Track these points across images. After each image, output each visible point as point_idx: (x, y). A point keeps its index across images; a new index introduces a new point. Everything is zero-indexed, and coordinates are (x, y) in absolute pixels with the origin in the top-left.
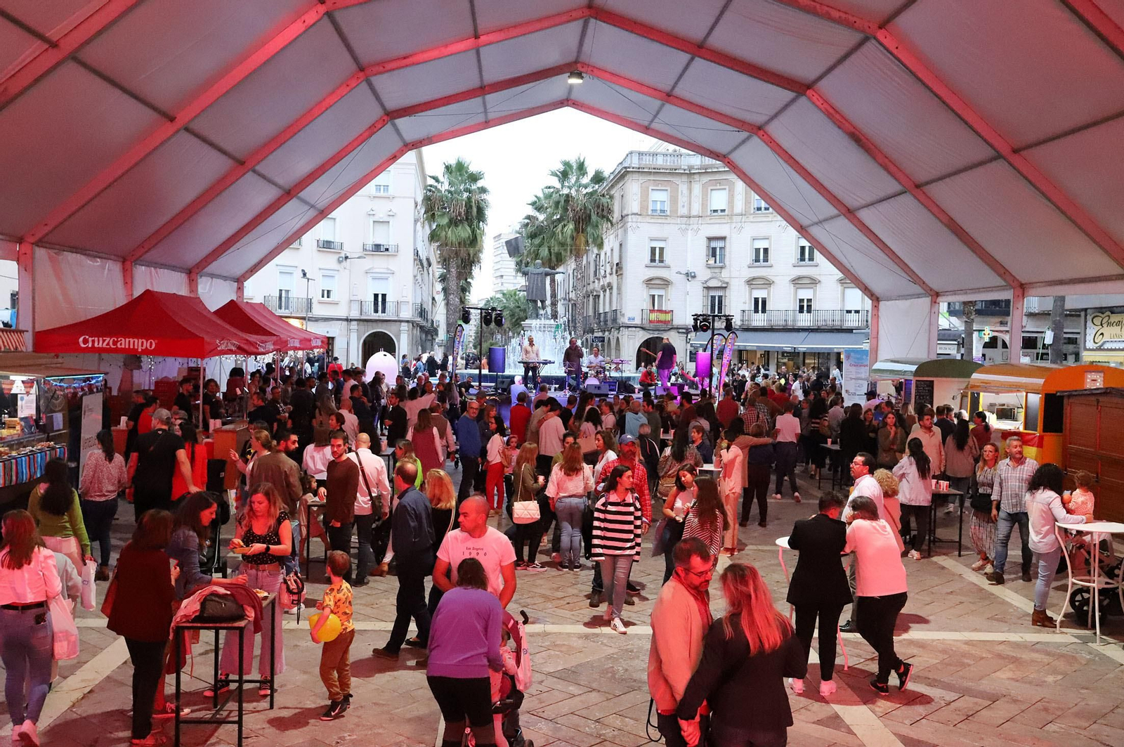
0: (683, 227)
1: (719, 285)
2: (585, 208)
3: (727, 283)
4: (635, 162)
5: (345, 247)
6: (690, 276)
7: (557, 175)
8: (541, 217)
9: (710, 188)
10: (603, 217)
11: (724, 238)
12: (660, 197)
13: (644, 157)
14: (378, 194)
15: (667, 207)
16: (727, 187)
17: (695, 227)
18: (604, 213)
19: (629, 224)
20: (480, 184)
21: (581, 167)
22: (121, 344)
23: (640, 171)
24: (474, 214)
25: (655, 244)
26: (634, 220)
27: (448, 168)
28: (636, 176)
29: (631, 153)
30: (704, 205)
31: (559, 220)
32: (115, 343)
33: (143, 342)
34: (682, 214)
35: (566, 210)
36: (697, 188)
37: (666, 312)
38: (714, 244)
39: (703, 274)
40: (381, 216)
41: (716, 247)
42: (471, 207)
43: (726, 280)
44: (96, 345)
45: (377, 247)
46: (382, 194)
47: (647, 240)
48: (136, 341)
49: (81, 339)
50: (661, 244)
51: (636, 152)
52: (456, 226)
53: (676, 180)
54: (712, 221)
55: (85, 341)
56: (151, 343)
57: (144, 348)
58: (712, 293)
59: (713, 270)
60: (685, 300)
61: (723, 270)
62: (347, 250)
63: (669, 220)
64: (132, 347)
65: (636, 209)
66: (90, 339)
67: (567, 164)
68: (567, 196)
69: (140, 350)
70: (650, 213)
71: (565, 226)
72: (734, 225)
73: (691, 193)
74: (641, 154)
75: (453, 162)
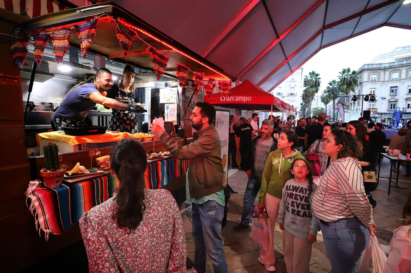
0: (382, 84)
1: (395, 100)
2: (350, 81)
3: (397, 100)
4: (366, 67)
5: (283, 94)
6: (384, 98)
7: (341, 73)
8: (331, 87)
9: (392, 73)
10: (355, 83)
11: (397, 87)
12: (374, 76)
13: (369, 66)
14: (292, 81)
15: (376, 79)
16: (399, 72)
17: (386, 84)
18: (355, 82)
19: (364, 85)
20: (318, 77)
21: (349, 70)
22: (237, 99)
23: (368, 70)
24: (316, 85)
25: (372, 90)
26: (365, 83)
27: (310, 73)
28: (366, 71)
29: (365, 65)
30: (390, 78)
31: (342, 85)
32: (234, 99)
33: (246, 98)
34: (382, 81)
35: (344, 82)
36: (387, 73)
37: (375, 109)
38: (392, 89)
39: (388, 97)
40: (292, 86)
41: (393, 90)
42: (316, 82)
43: (397, 99)
44: (227, 100)
45: (291, 94)
46: (293, 81)
47: (369, 89)
48: (243, 97)
49: (221, 98)
50: (374, 90)
51: (366, 64)
52: (312, 88)
53: (380, 71)
54: (393, 82)
55: (223, 99)
56: (249, 98)
57: (246, 100)
58: (392, 103)
59: (392, 96)
60: (381, 105)
61: (396, 96)
62: (284, 95)
63: (377, 83)
64: (241, 100)
65: (366, 80)
66: (225, 97)
67: (344, 70)
68: (345, 78)
69: (245, 101)
70: (371, 81)
71: (343, 86)
72: (401, 83)
73: (385, 75)
74: (368, 65)
75: (311, 72)
